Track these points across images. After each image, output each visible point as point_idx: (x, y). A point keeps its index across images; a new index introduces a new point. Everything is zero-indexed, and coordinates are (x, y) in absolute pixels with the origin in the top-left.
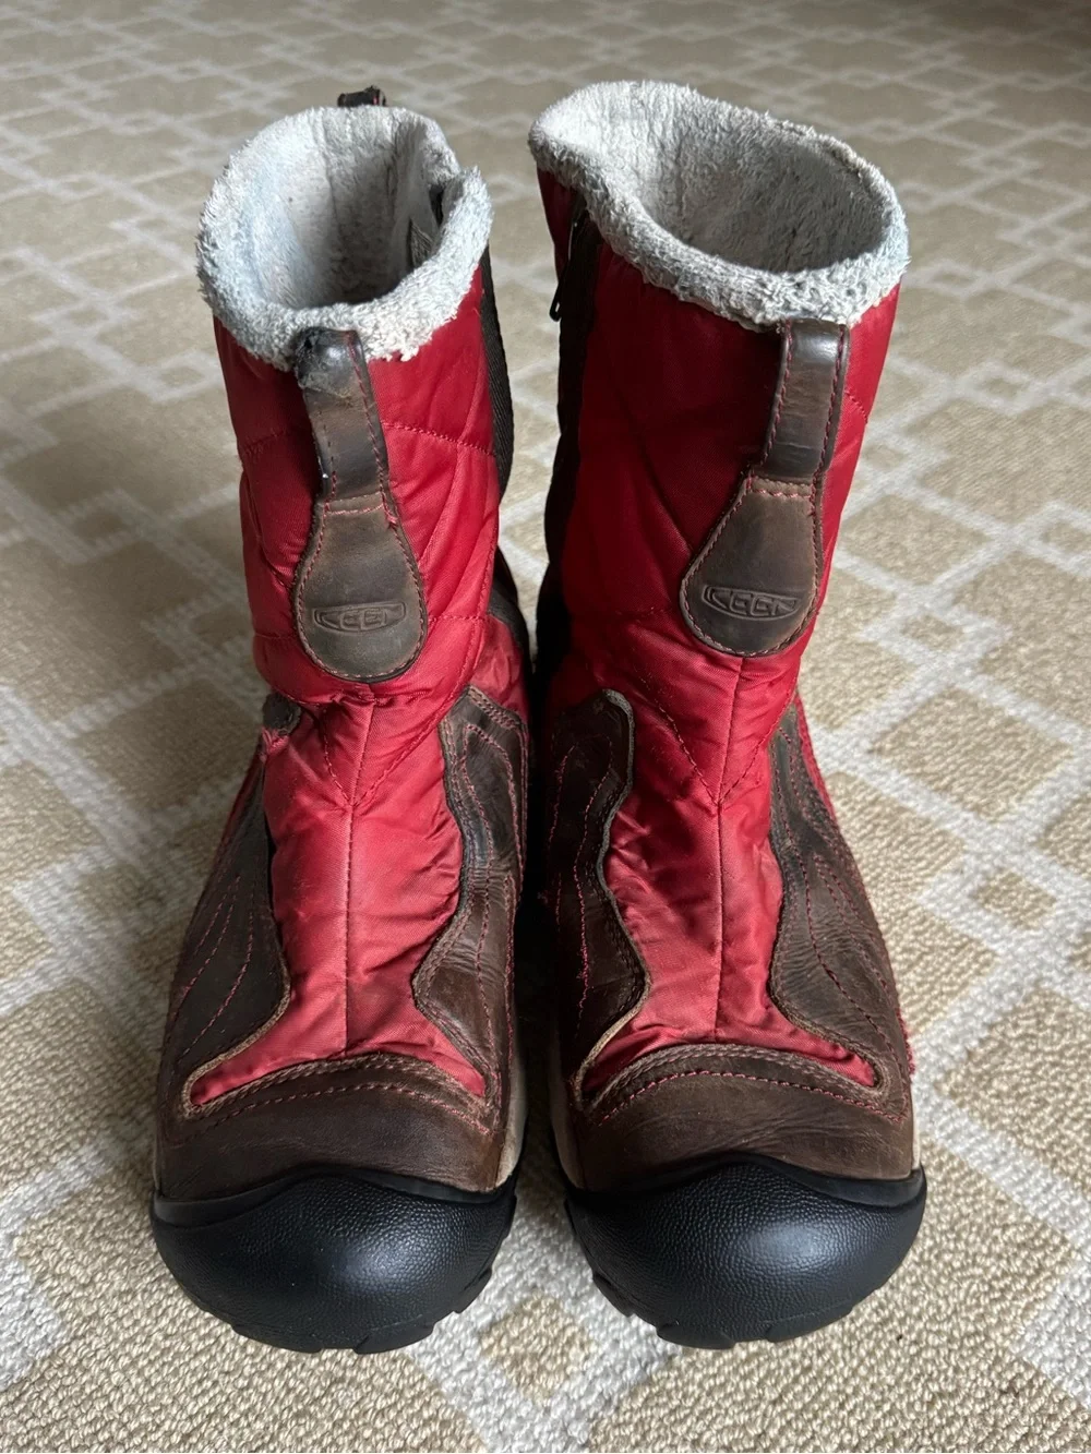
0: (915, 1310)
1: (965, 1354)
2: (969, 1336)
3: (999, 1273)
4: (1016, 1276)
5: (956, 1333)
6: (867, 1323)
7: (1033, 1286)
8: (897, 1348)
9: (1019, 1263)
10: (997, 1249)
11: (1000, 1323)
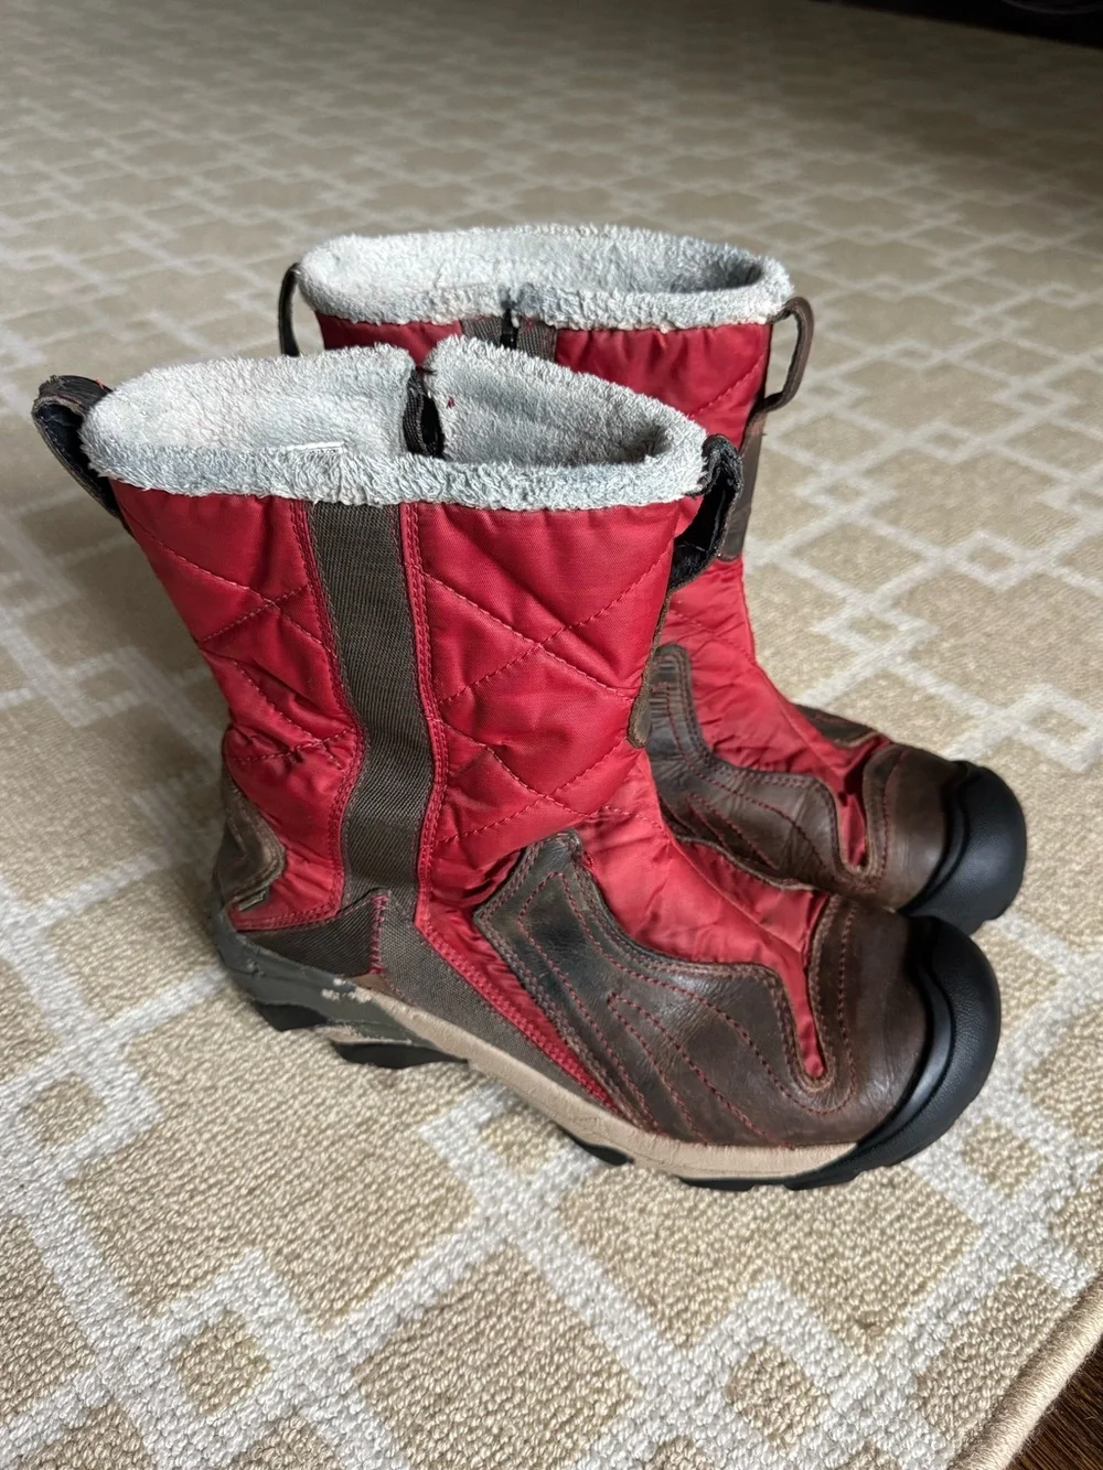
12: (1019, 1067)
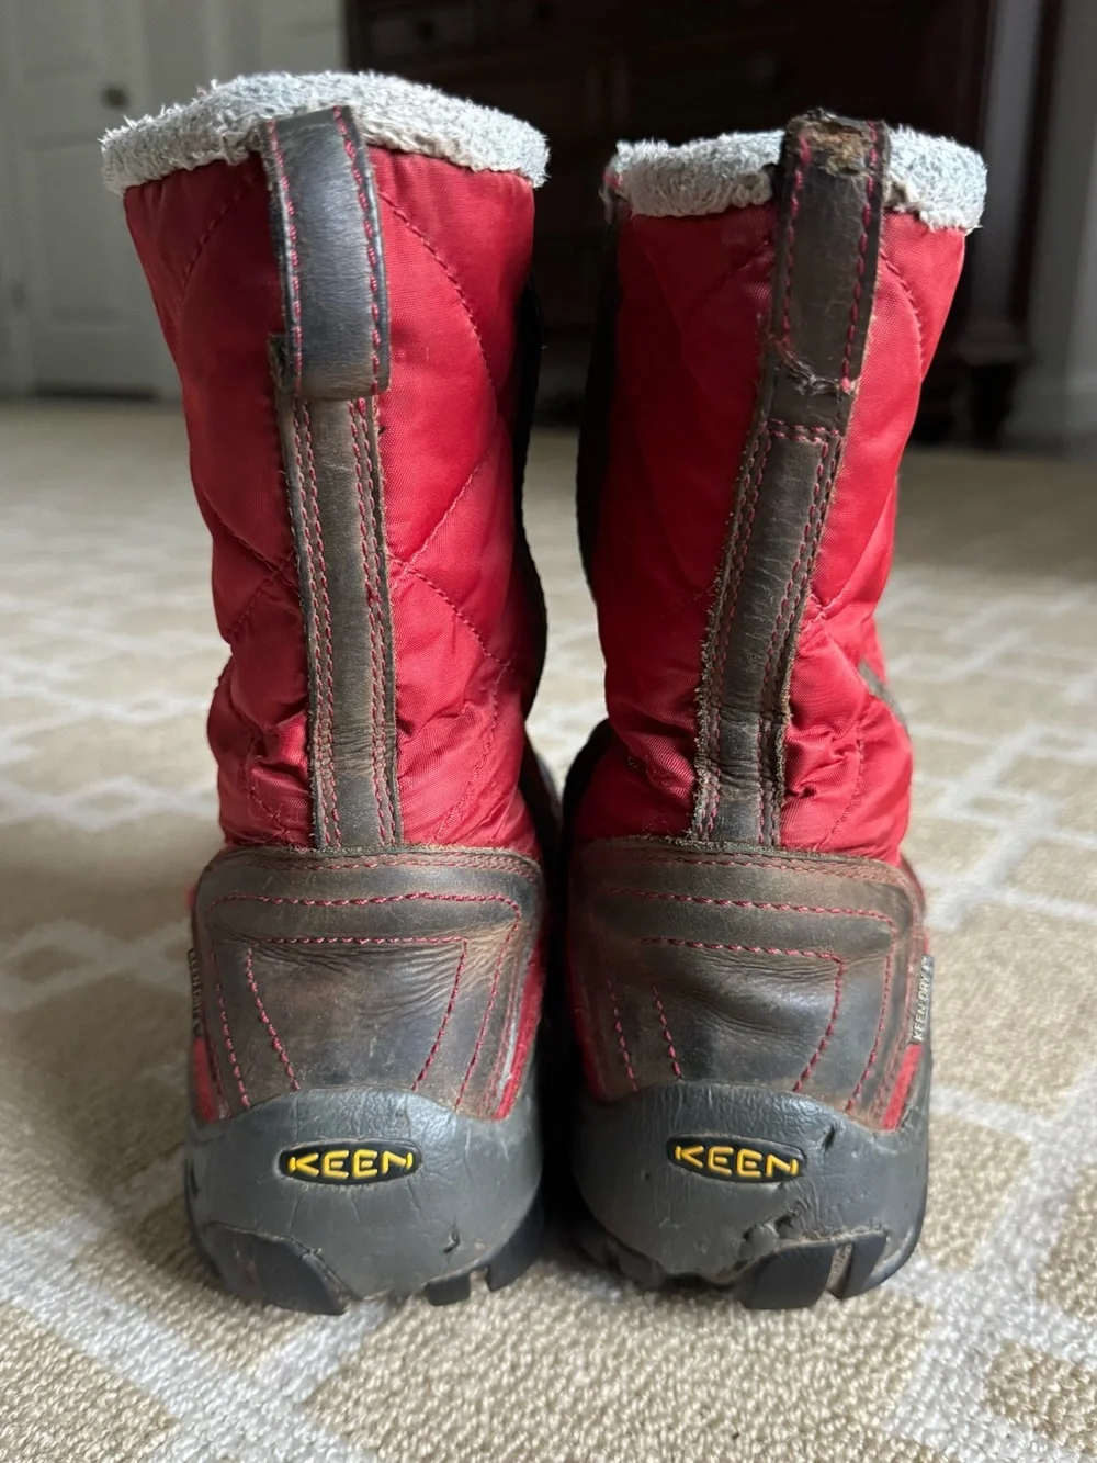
0: (750, 1405)
1: (825, 1442)
2: (826, 1422)
3: (847, 1349)
4: (869, 1350)
5: (808, 1422)
6: (690, 1428)
7: (893, 1356)
8: (735, 1449)
9: (868, 1334)
10: (838, 1325)
11: (863, 1401)
12: (1024, 1266)
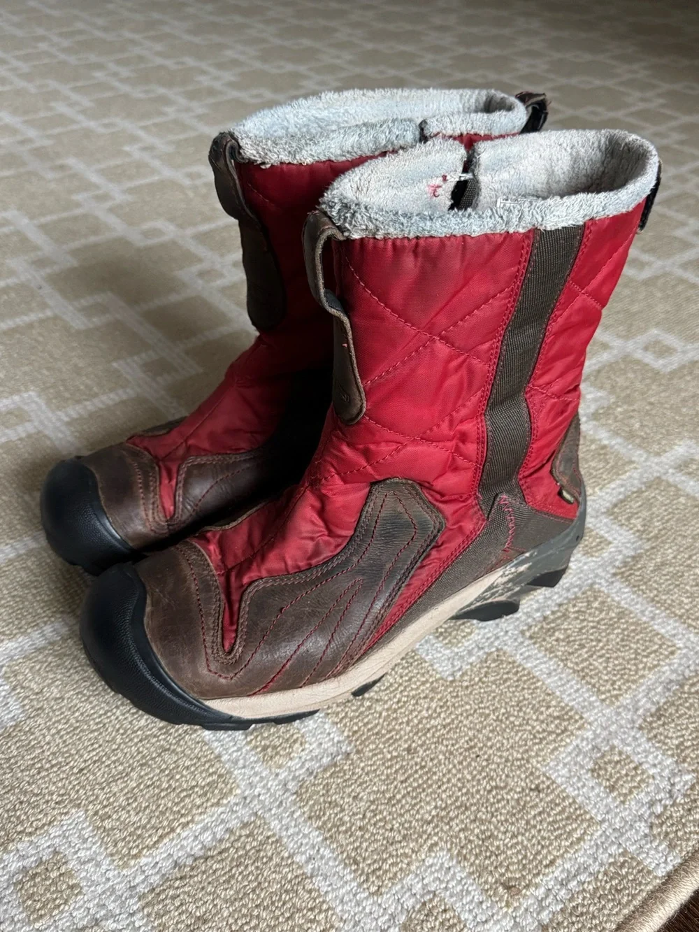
0: (489, 744)
1: (513, 768)
2: (517, 760)
3: (541, 730)
4: (550, 733)
5: (510, 758)
6: (461, 748)
7: (559, 739)
8: (476, 761)
9: (553, 726)
10: (541, 718)
11: (537, 755)
12: (641, 712)
